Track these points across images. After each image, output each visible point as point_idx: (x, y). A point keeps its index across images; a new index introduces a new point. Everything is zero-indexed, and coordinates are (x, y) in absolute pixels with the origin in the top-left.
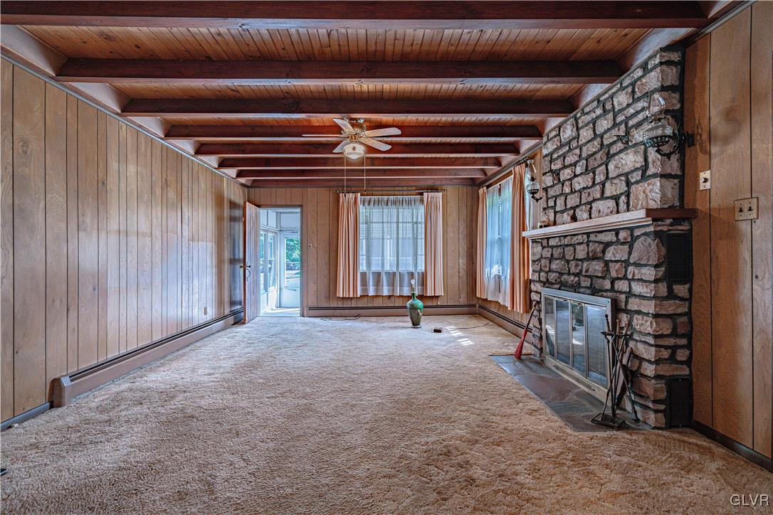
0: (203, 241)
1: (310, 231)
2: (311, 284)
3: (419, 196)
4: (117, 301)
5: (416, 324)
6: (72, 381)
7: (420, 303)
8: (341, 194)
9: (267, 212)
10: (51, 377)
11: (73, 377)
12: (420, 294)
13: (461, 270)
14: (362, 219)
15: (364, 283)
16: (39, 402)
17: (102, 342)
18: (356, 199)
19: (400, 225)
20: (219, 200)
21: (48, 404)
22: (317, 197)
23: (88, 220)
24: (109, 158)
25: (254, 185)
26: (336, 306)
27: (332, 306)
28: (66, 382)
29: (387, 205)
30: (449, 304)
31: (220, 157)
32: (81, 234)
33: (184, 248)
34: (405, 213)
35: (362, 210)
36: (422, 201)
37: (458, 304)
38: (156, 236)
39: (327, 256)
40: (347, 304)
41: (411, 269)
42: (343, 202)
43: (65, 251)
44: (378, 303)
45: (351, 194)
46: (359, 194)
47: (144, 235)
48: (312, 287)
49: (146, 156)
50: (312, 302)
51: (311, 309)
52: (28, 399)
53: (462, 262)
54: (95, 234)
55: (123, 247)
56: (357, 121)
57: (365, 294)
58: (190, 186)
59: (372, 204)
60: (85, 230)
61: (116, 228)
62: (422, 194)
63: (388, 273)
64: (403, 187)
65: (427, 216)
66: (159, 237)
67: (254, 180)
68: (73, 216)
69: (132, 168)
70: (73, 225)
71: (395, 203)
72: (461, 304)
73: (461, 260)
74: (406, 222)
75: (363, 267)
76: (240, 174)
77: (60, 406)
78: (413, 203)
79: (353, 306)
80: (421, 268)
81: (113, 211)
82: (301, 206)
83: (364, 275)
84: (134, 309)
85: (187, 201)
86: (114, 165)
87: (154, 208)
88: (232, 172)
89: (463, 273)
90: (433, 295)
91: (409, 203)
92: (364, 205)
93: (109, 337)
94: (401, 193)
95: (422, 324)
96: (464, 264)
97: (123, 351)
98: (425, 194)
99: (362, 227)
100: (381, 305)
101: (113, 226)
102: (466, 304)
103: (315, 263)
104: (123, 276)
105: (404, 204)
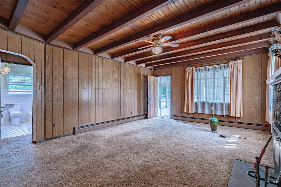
0: (130, 90)
1: (174, 85)
2: (174, 106)
3: (227, 64)
4: (95, 108)
5: (214, 130)
6: (78, 128)
7: (216, 120)
8: (186, 68)
9: (167, 78)
10: (74, 126)
11: (79, 128)
12: (227, 114)
13: (256, 103)
14: (196, 78)
15: (196, 107)
16: (70, 132)
17: (90, 119)
18: (192, 69)
19: (216, 80)
20: (138, 75)
21: (73, 133)
22: (177, 70)
23: (85, 86)
24: (92, 67)
25: (155, 69)
26: (184, 116)
27: (183, 116)
28: (77, 129)
29: (209, 70)
30: (247, 122)
31: (136, 61)
32: (83, 90)
33: (121, 92)
34: (219, 74)
35: (195, 74)
36: (228, 66)
37: (254, 123)
38: (109, 89)
39: (181, 95)
40: (189, 116)
41: (222, 101)
42: (187, 71)
43: (78, 94)
44: (203, 117)
45: (190, 67)
46: (194, 67)
47: (105, 89)
48: (175, 107)
49: (106, 65)
50: (175, 113)
51: (174, 116)
52: (67, 131)
53: (258, 99)
54: (87, 89)
55: (97, 93)
56: (158, 37)
57: (196, 112)
58: (124, 72)
59: (201, 71)
60: (84, 88)
61: (94, 87)
62: (228, 63)
63: (208, 103)
64: (217, 60)
65: (232, 73)
66: (111, 89)
67: (155, 67)
68: (80, 85)
69: (100, 70)
70: (80, 87)
71: (213, 69)
72: (256, 123)
73: (257, 98)
74: (219, 78)
75: (196, 100)
76: (147, 66)
77: (75, 134)
78: (223, 68)
79: (191, 117)
80: (227, 101)
81: (94, 82)
82: (171, 75)
83: (196, 103)
84: (101, 110)
85: (122, 77)
86: (94, 69)
87: (109, 80)
88: (143, 65)
89: (258, 105)
90: (235, 116)
91: (221, 68)
92: (197, 72)
93: (92, 118)
94: (216, 63)
95: (217, 130)
96: (259, 100)
97: (97, 122)
98: (230, 63)
99: (196, 82)
100: (205, 118)
101: (94, 86)
102: (261, 123)
103: (176, 97)
104: (97, 101)
105: (218, 69)
